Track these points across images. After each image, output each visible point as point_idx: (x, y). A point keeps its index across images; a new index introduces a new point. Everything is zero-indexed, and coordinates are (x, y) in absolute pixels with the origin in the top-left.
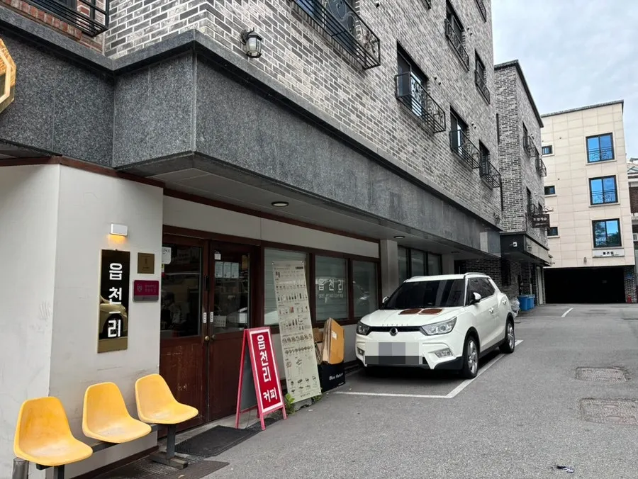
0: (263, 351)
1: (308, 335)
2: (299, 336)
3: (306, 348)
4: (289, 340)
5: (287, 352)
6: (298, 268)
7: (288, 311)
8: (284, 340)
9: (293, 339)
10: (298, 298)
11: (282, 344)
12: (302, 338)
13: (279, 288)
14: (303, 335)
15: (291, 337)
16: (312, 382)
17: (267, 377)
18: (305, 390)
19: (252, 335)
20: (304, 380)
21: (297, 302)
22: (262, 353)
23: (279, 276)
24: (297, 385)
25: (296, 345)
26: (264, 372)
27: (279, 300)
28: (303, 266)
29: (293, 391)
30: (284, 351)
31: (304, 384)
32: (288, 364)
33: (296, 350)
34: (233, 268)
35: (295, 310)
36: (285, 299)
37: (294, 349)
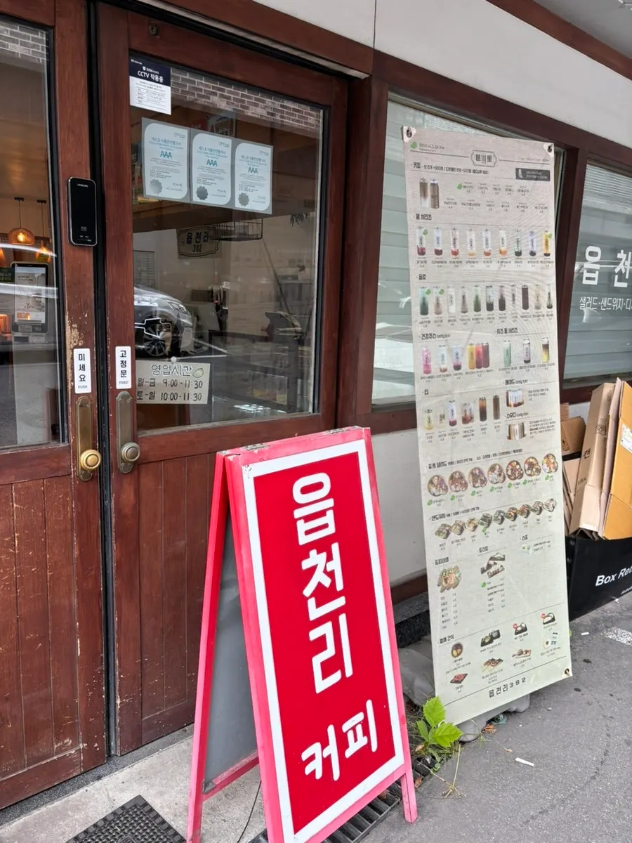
0: (323, 546)
1: (540, 458)
2: (504, 462)
3: (526, 511)
4: (457, 479)
5: (445, 532)
6: (525, 174)
7: (465, 362)
8: (438, 484)
9: (478, 477)
10: (514, 307)
11: (426, 496)
12: (515, 473)
13: (430, 254)
14: (522, 459)
15: (466, 470)
16: (538, 635)
17: (330, 666)
18: (507, 671)
19: (259, 481)
20: (507, 632)
21: (509, 324)
22: (315, 559)
23: (435, 204)
24: (475, 655)
25: (489, 500)
26: (321, 644)
27: (424, 311)
28: (551, 167)
29: (458, 680)
30: (430, 528)
31: (506, 648)
32: (444, 578)
33: (487, 520)
34: (241, 168)
35: (496, 357)
36: (454, 309)
37: (478, 516)
